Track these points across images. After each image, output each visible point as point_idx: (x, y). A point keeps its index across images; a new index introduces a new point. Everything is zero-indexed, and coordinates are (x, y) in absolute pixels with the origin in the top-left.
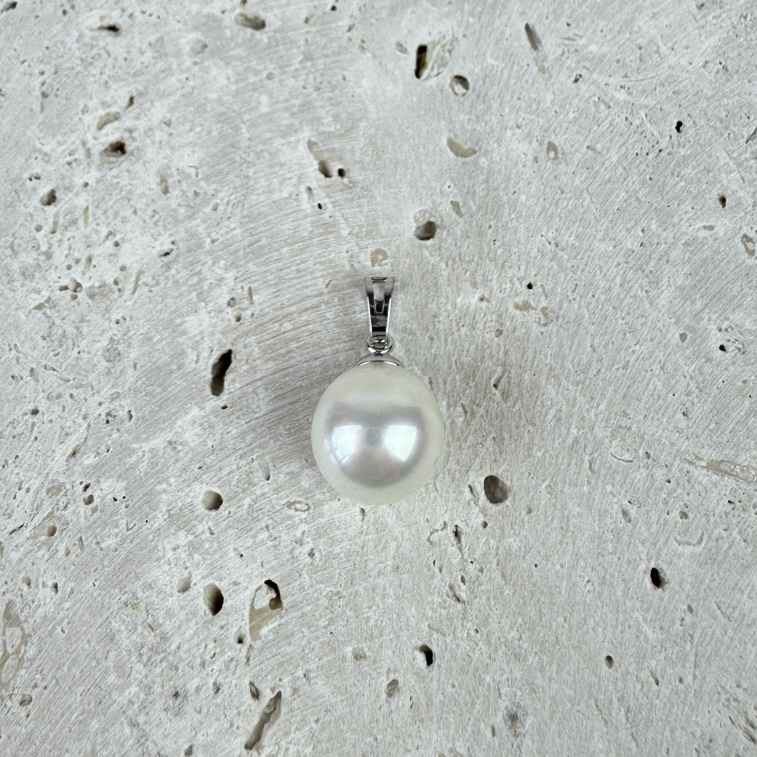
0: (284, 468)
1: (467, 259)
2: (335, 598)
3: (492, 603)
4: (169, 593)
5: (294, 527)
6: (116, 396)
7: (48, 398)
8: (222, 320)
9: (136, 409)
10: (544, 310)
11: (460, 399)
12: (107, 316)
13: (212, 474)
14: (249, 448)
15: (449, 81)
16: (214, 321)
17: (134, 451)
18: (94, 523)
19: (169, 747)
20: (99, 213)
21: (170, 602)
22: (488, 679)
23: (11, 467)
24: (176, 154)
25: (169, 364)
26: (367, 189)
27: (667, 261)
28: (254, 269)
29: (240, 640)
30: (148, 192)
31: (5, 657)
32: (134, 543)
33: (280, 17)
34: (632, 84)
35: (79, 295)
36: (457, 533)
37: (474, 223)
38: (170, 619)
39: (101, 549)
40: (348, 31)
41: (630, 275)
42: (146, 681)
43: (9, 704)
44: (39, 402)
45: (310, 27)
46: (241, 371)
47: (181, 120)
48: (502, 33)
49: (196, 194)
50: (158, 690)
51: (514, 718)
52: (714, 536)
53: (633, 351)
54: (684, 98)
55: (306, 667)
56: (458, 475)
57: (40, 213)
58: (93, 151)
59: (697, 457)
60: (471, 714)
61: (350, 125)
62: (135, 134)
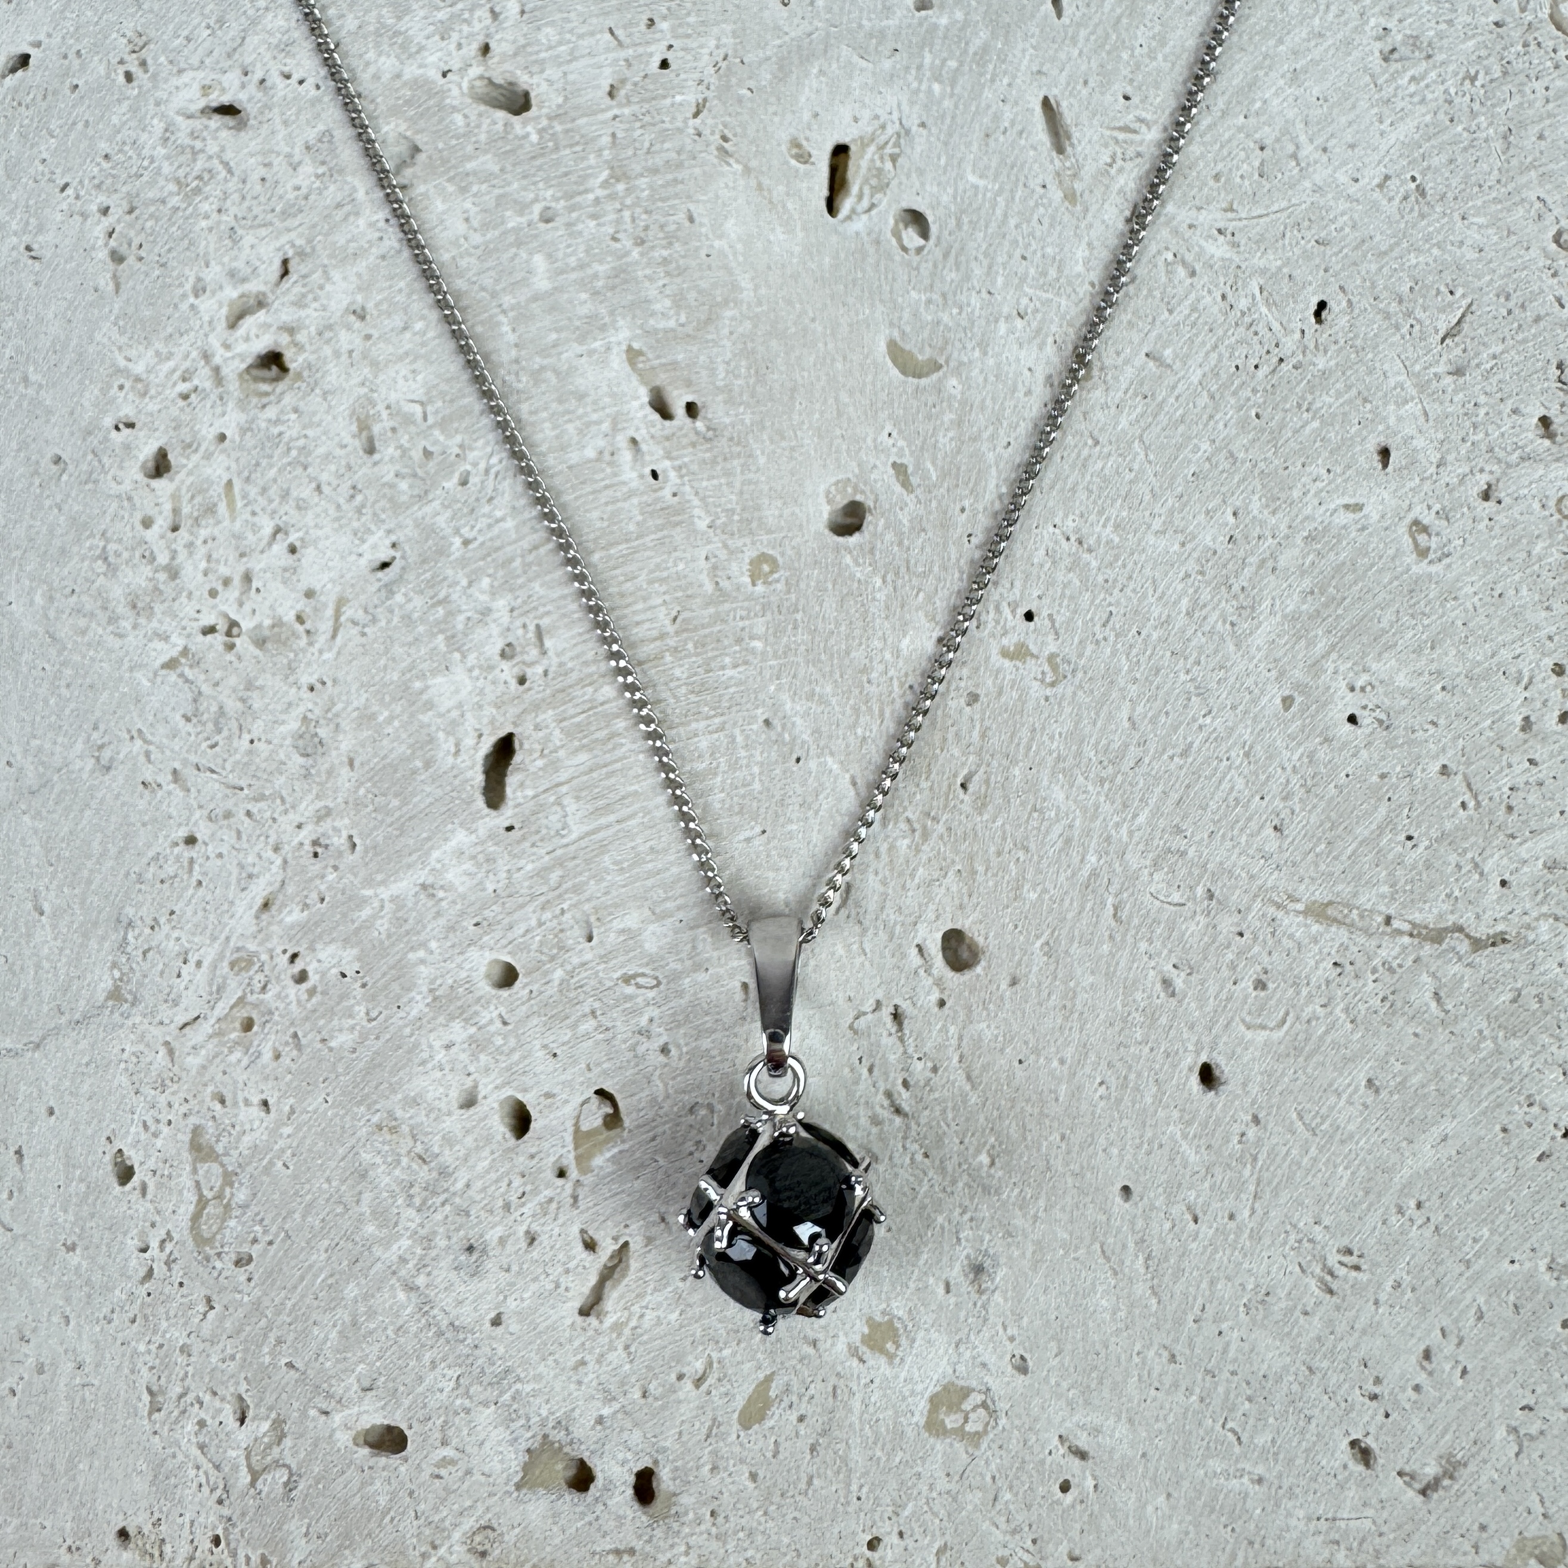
0: (615, 923)
1: (920, 570)
4: (444, 1110)
5: (636, 1012)
6: (322, 814)
7: (209, 817)
8: (494, 683)
9: (360, 835)
10: (1052, 658)
11: (905, 809)
12: (291, 679)
13: (497, 935)
14: (556, 892)
15: (892, 222)
16: (480, 683)
17: (364, 901)
18: (314, 1012)
19: (466, 1315)
20: (253, 491)
21: (447, 1123)
22: (940, 1219)
23: (166, 928)
24: (382, 377)
25: (408, 759)
26: (738, 444)
27: (1274, 569)
28: (542, 592)
29: (562, 1174)
30: (338, 452)
31: (202, 1203)
32: (382, 1040)
33: (560, 85)
34: (1240, 224)
35: (238, 641)
36: (897, 1016)
37: (934, 504)
38: (451, 1147)
39: (331, 1049)
40: (696, 115)
41: (1205, 595)
42: (423, 1232)
43: (219, 1265)
44: (196, 823)
45: (620, 105)
46: (532, 769)
47: (385, 307)
48: (997, 118)
49: (428, 454)
50: (443, 1243)
51: (978, 1270)
52: (1305, 1016)
53: (1200, 727)
54: (1336, 254)
55: (663, 1209)
56: (899, 930)
57: (146, 493)
58: (224, 371)
59: (1289, 896)
60: (914, 1265)
61: (706, 315)
62: (301, 337)
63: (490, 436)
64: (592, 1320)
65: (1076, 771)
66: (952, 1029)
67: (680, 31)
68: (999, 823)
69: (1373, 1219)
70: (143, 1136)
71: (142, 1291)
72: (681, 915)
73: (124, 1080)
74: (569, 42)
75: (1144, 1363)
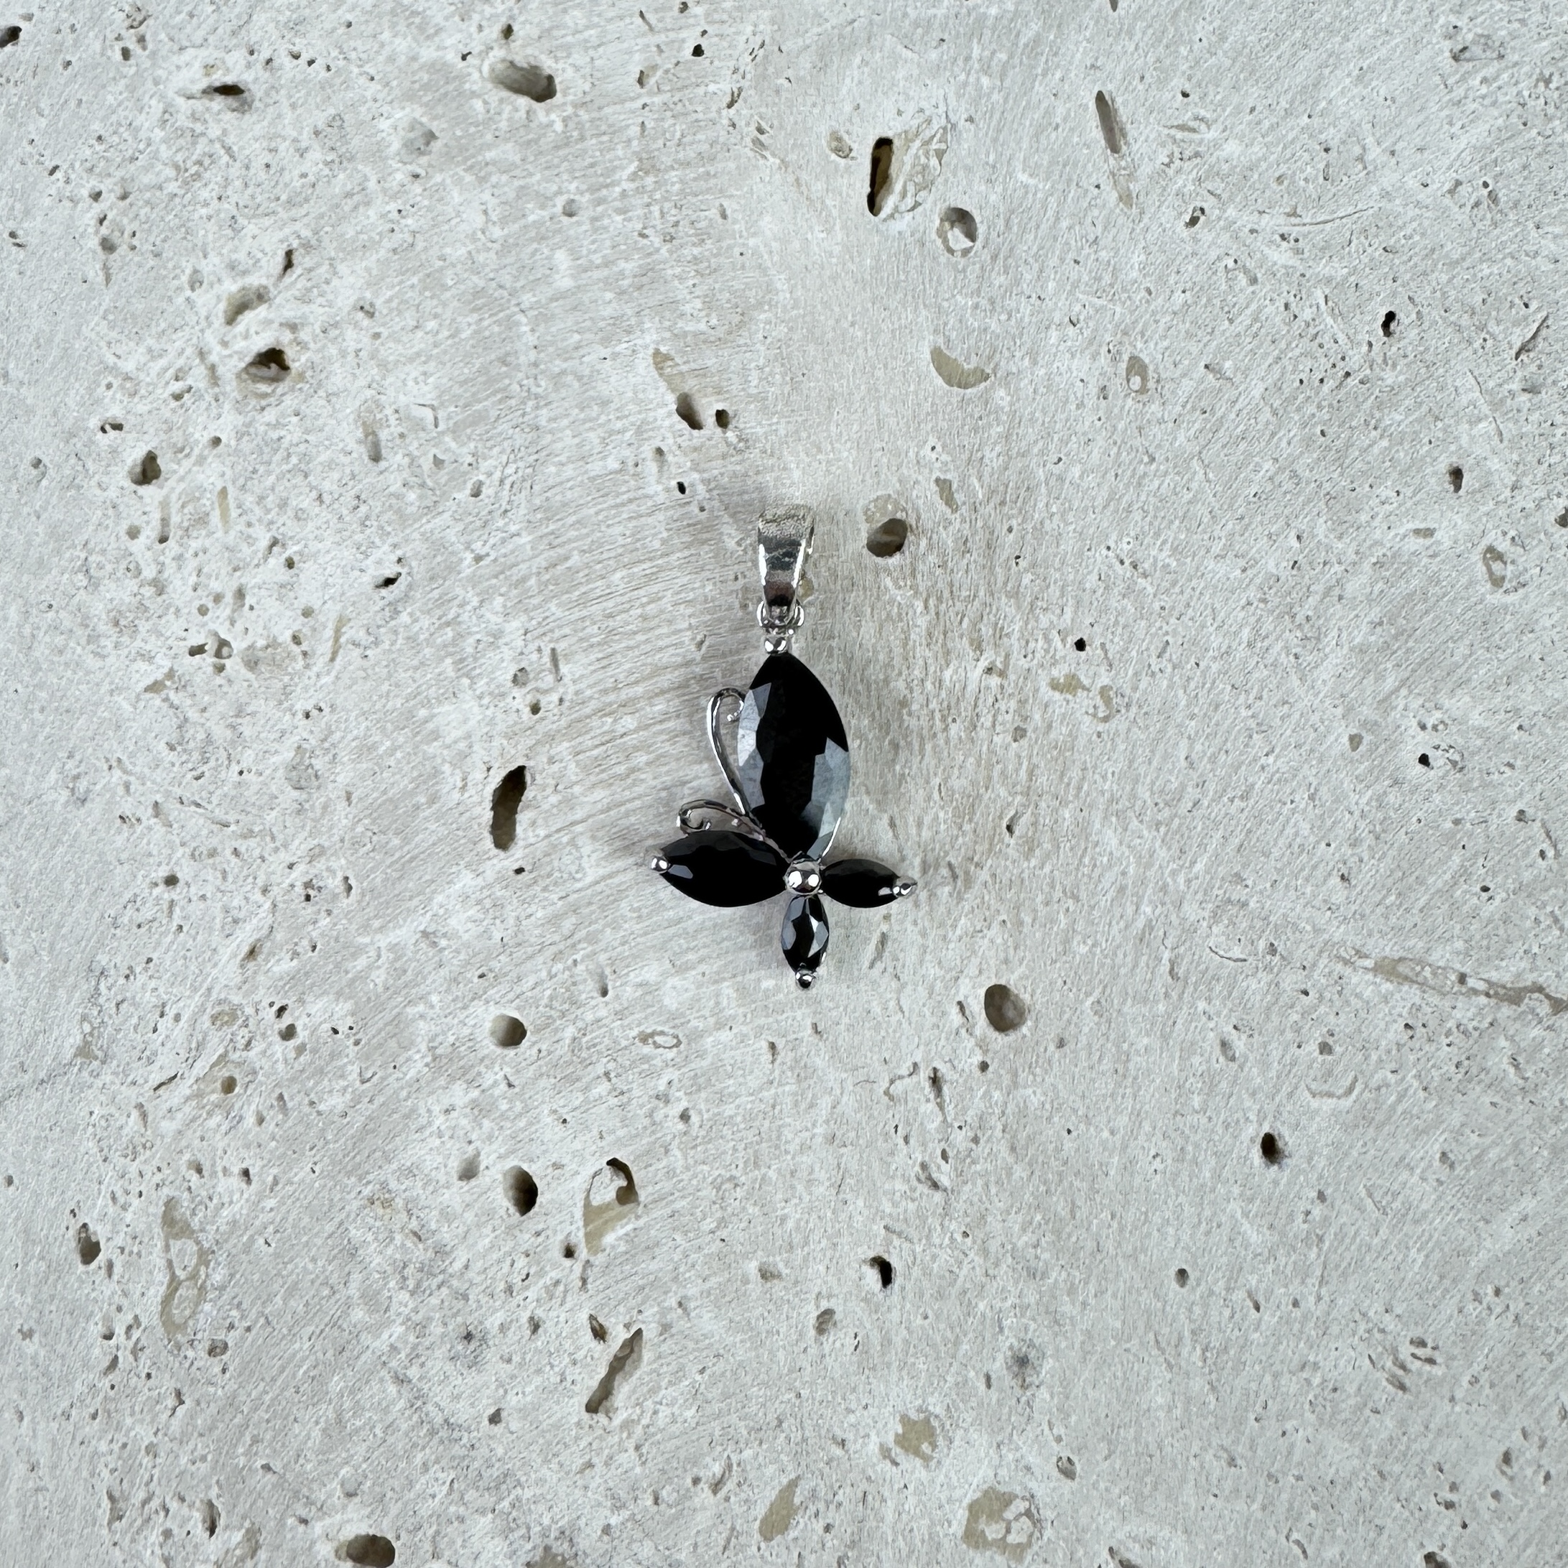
0: (633, 976)
1: (965, 593)
2: (727, 1186)
3: (993, 1191)
4: (442, 1183)
5: (653, 1074)
6: (316, 854)
7: (193, 855)
8: (505, 711)
9: (356, 877)
10: (1104, 691)
11: (947, 853)
12: (286, 705)
13: (504, 988)
14: (569, 942)
15: (937, 220)
16: (490, 712)
17: (359, 951)
19: (463, 1412)
20: (249, 500)
21: (446, 1197)
22: (982, 1306)
23: (142, 979)
24: (390, 379)
25: (413, 793)
26: (772, 455)
27: (1340, 598)
28: (559, 614)
29: (569, 1253)
30: (342, 459)
31: (174, 1284)
32: (376, 1103)
33: (587, 70)
34: (1307, 228)
35: (227, 662)
36: (936, 1081)
37: (980, 524)
38: (450, 1223)
39: (319, 1113)
40: (730, 106)
41: (1268, 626)
42: (417, 1318)
43: (190, 1354)
44: (178, 862)
45: (650, 94)
46: (545, 807)
47: (394, 304)
48: (1048, 113)
49: (438, 462)
50: (440, 1330)
51: (1022, 1362)
52: (1374, 1083)
53: (1263, 768)
54: (1405, 263)
55: (681, 1292)
56: (939, 985)
57: (133, 501)
58: (221, 370)
59: (1358, 952)
60: (954, 1357)
61: (739, 318)
62: (304, 335)
63: (506, 444)
64: (601, 1417)
65: (1130, 814)
66: (996, 1095)
67: (716, 16)
69: (1449, 1307)
70: (111, 1210)
71: (106, 1383)
72: (702, 968)
73: (92, 1145)
74: (597, 26)
75: (1202, 1467)
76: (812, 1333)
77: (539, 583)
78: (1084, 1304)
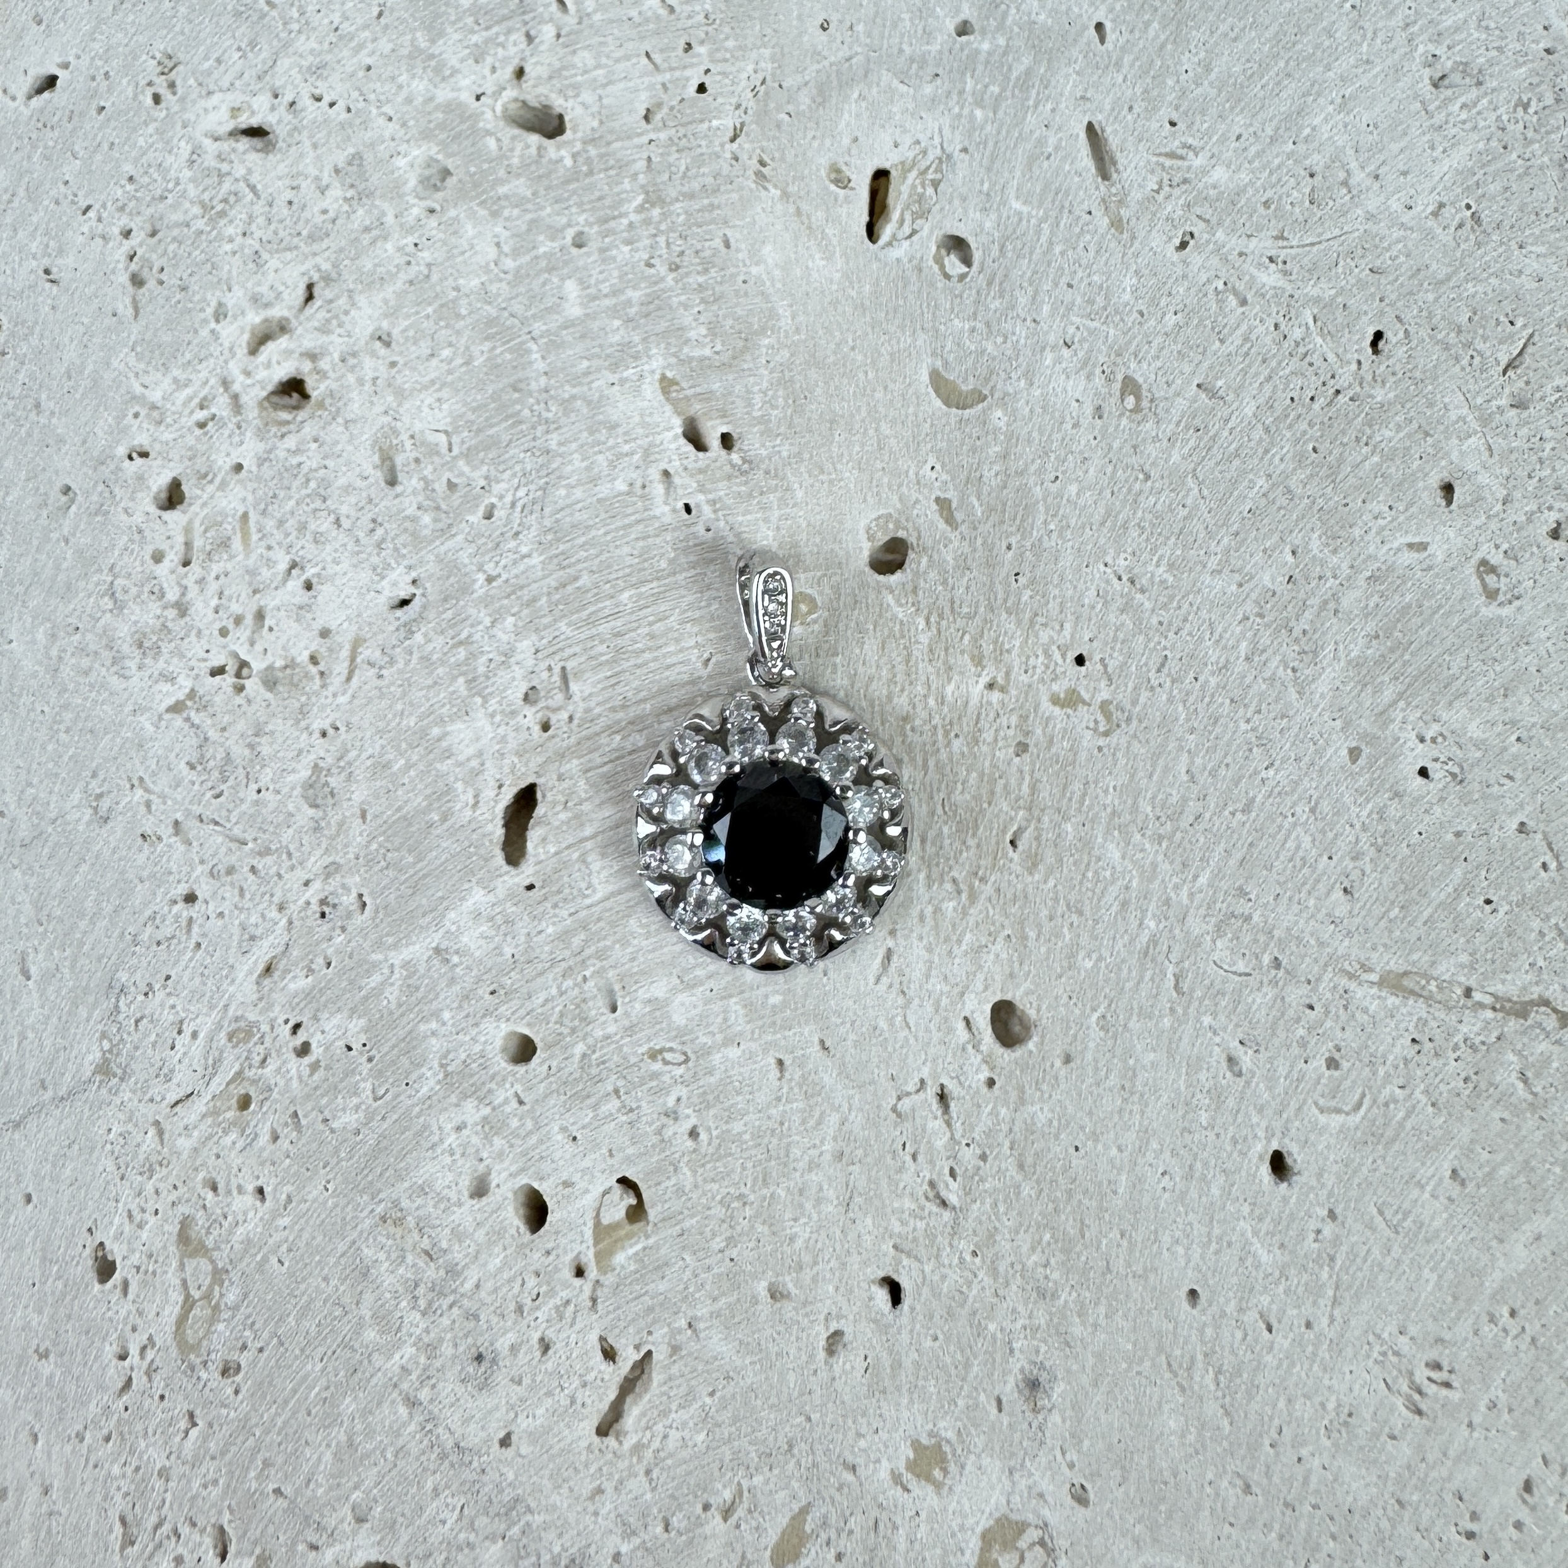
0: (641, 992)
1: (965, 610)
2: (735, 1205)
3: (1002, 1209)
4: (454, 1199)
5: (662, 1091)
6: (331, 870)
7: (211, 874)
8: (516, 729)
9: (371, 893)
10: (1104, 706)
11: (951, 869)
12: (303, 724)
13: (516, 1003)
14: (579, 958)
15: (934, 249)
16: (501, 730)
17: (375, 966)
18: (316, 1088)
19: (472, 1435)
20: (270, 524)
21: (457, 1215)
22: (992, 1327)
23: (160, 995)
24: (407, 405)
25: (424, 812)
26: (776, 476)
27: (1336, 612)
28: (569, 632)
29: (580, 1273)
30: (359, 483)
31: (189, 1304)
32: (389, 1121)
33: (595, 109)
34: (1294, 251)
35: (247, 683)
36: (943, 1097)
37: (979, 541)
38: (461, 1242)
39: (333, 1131)
40: (733, 139)
41: (1265, 640)
42: (428, 1339)
43: (204, 1374)
44: (196, 881)
45: (655, 130)
46: (555, 823)
47: (411, 333)
48: (1040, 143)
49: (451, 486)
50: (449, 1351)
51: (1033, 1385)
52: (1381, 1100)
53: (1263, 781)
54: (1391, 283)
55: (690, 1313)
56: (945, 1001)
57: (157, 526)
58: (244, 399)
59: (1363, 966)
60: (964, 1379)
61: (741, 344)
62: (324, 364)
63: (518, 468)
64: (611, 1441)
65: (1133, 828)
66: (1004, 1112)
67: (719, 55)
68: (1051, 883)
69: (1464, 1329)
70: (127, 1228)
71: (119, 1404)
72: (711, 984)
73: (109, 1163)
74: (606, 64)
75: (1217, 1495)
76: (822, 1355)
77: (549, 601)
78: (1095, 1326)
